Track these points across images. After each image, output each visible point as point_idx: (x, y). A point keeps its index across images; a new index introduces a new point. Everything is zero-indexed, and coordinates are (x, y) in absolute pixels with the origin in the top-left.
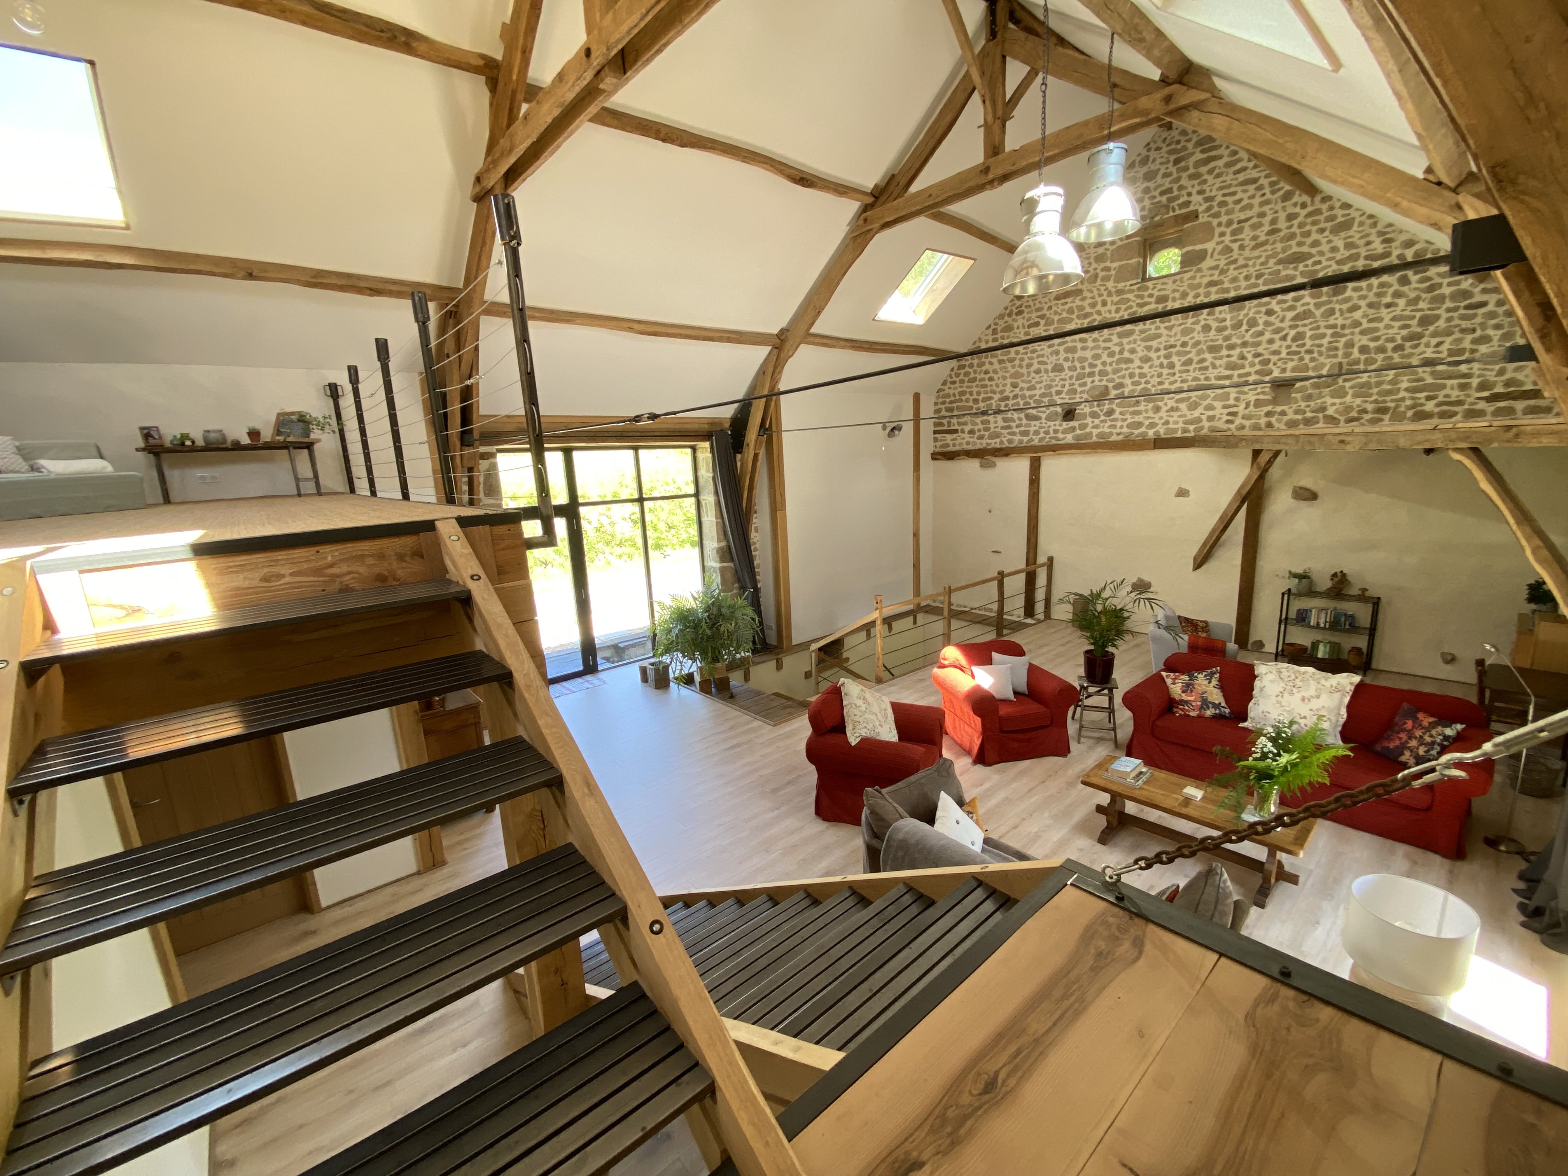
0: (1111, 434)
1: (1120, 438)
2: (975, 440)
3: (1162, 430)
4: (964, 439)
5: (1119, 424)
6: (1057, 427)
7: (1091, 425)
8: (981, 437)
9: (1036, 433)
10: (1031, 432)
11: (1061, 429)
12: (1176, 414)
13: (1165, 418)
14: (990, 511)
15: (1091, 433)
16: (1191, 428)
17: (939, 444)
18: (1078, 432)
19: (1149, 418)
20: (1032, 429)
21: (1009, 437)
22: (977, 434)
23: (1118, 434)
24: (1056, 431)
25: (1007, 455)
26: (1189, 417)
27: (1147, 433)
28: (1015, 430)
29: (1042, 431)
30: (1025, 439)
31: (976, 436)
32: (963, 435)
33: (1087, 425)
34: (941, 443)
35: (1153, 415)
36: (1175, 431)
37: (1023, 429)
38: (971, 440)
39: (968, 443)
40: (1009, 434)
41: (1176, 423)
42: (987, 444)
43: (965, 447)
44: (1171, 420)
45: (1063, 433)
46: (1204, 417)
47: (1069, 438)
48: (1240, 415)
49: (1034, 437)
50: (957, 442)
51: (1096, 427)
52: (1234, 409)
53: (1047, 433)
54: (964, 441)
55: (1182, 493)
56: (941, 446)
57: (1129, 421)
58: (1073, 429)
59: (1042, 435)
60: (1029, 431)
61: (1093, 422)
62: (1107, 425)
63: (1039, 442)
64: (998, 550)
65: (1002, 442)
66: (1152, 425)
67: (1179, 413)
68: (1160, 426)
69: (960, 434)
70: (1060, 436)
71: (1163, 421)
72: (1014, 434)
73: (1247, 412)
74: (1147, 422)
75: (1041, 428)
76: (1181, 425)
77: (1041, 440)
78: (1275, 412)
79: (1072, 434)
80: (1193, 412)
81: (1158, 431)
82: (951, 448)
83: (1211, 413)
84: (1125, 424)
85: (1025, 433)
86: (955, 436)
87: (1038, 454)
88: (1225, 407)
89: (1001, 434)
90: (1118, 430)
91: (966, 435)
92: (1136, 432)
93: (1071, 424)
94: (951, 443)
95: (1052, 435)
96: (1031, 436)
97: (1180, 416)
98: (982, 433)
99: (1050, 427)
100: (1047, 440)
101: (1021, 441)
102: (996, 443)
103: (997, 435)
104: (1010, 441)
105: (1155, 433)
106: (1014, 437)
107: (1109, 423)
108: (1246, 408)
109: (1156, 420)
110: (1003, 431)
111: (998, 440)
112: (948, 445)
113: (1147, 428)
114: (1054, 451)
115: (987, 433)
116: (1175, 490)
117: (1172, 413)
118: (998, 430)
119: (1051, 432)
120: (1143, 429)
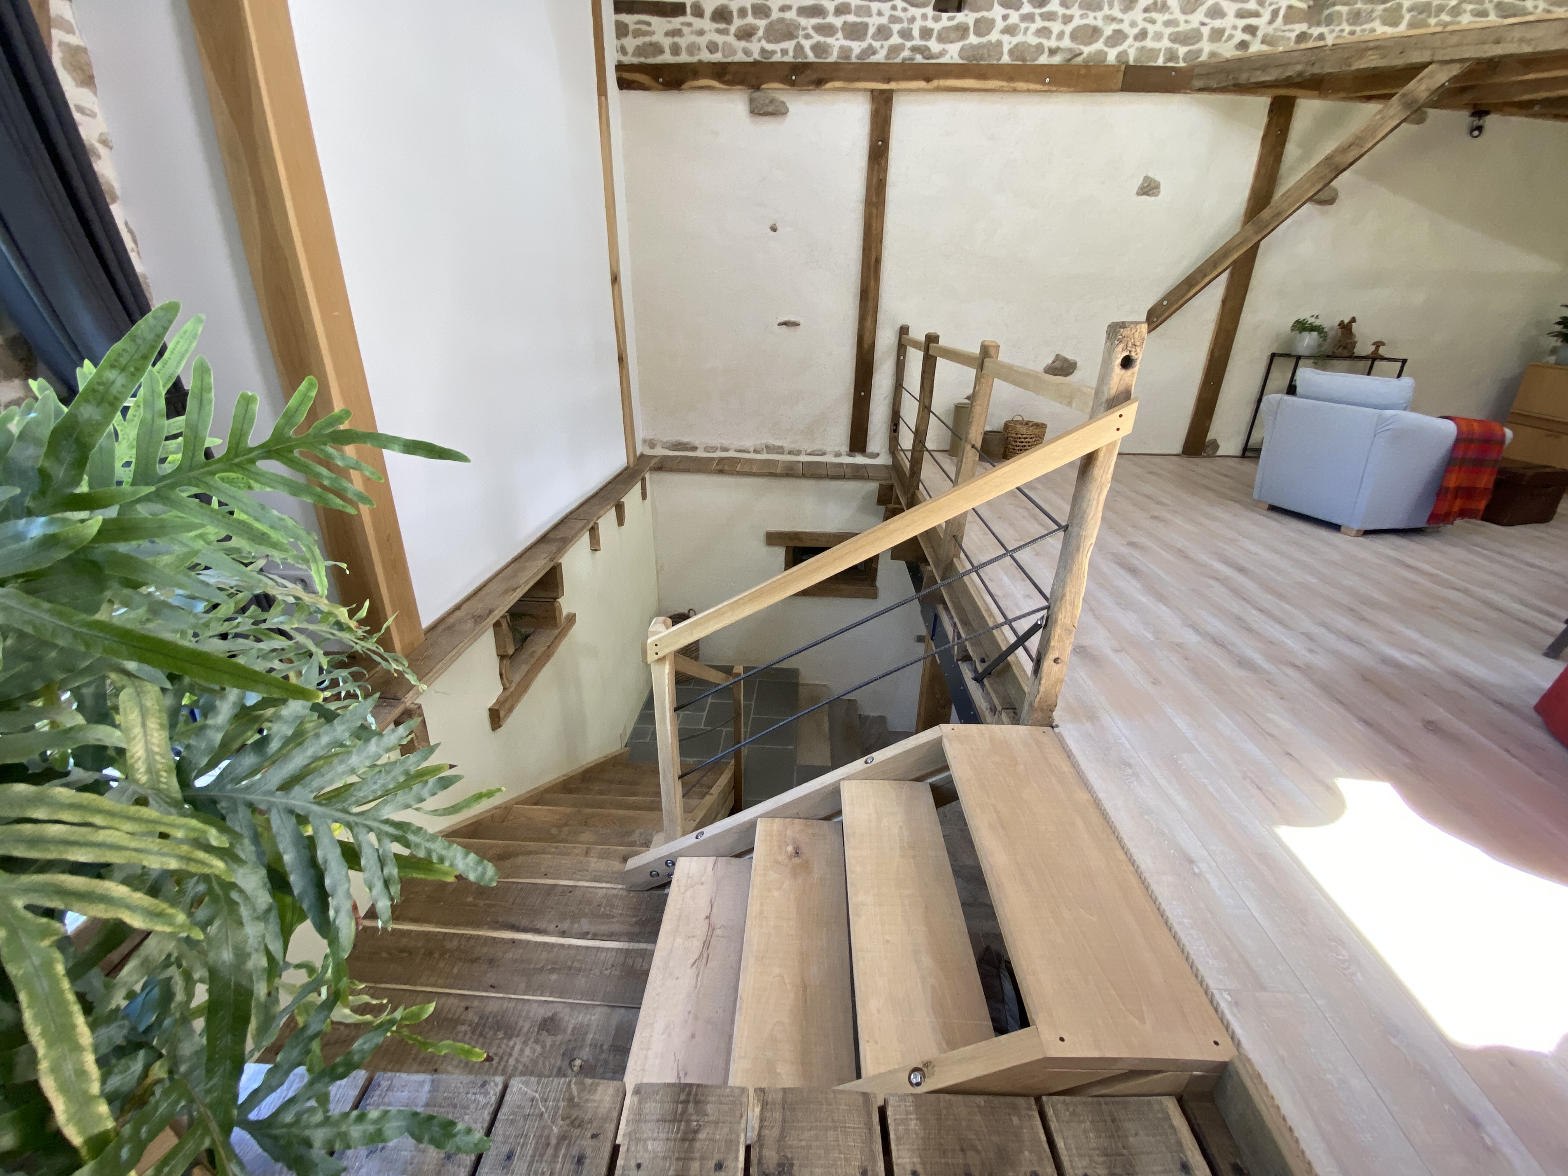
0: (1040, 48)
1: (1057, 60)
2: (731, 39)
3: (1131, 50)
4: (701, 33)
5: (1056, 27)
6: (930, 24)
7: (1000, 24)
8: (746, 34)
9: (883, 33)
10: (871, 31)
11: (937, 27)
12: (1160, 18)
13: (1142, 24)
14: (774, 229)
15: (999, 44)
16: (1182, 50)
17: (631, 43)
18: (973, 39)
19: (1113, 19)
20: (874, 22)
21: (818, 38)
22: (737, 22)
23: (1053, 52)
24: (926, 33)
25: (819, 83)
26: (1183, 27)
27: (1106, 54)
28: (831, 19)
29: (896, 27)
30: (857, 47)
31: (733, 29)
32: (697, 23)
33: (991, 23)
34: (640, 41)
35: (1120, 15)
36: (1154, 53)
37: (851, 18)
38: (720, 39)
39: (712, 47)
40: (819, 29)
41: (1158, 36)
42: (763, 51)
43: (706, 56)
44: (1151, 29)
45: (941, 39)
46: (1206, 31)
47: (952, 54)
48: (1260, 34)
49: (876, 44)
50: (683, 42)
51: (1010, 30)
52: (1253, 21)
53: (906, 34)
54: (703, 41)
55: (1149, 188)
56: (640, 51)
57: (1077, 22)
58: (962, 31)
59: (896, 40)
60: (866, 26)
61: (1005, 17)
62: (1034, 27)
63: (887, 57)
64: (793, 319)
65: (799, 48)
66: (1118, 37)
67: (1167, 17)
68: (1130, 41)
69: (689, 18)
70: (934, 46)
71: (1136, 31)
72: (827, 30)
73: (1270, 30)
74: (1108, 31)
75: (894, 19)
76: (1166, 43)
77: (895, 50)
78: (1311, 35)
79: (960, 44)
80: (1189, 17)
81: (1125, 52)
82: (667, 58)
83: (1218, 23)
84: (1068, 29)
85: (855, 32)
86: (676, 22)
87: (893, 85)
88: (1240, 15)
89: (797, 26)
90: (1053, 43)
91: (706, 24)
92: (1087, 50)
93: (961, 17)
94: (666, 42)
95: (918, 42)
96: (869, 40)
97: (1167, 24)
98: (750, 19)
99: (912, 20)
100: (906, 53)
101: (845, 52)
102: (784, 52)
103: (787, 32)
104: (818, 49)
105: (1119, 56)
106: (830, 40)
107: (1039, 23)
108: (1271, 22)
109: (1125, 27)
110: (803, 21)
111: (790, 45)
112: (658, 49)
113: (1106, 44)
114: (928, 80)
115: (762, 23)
116: (1138, 182)
117: (1154, 15)
118: (791, 15)
119: (916, 33)
120: (1099, 45)
